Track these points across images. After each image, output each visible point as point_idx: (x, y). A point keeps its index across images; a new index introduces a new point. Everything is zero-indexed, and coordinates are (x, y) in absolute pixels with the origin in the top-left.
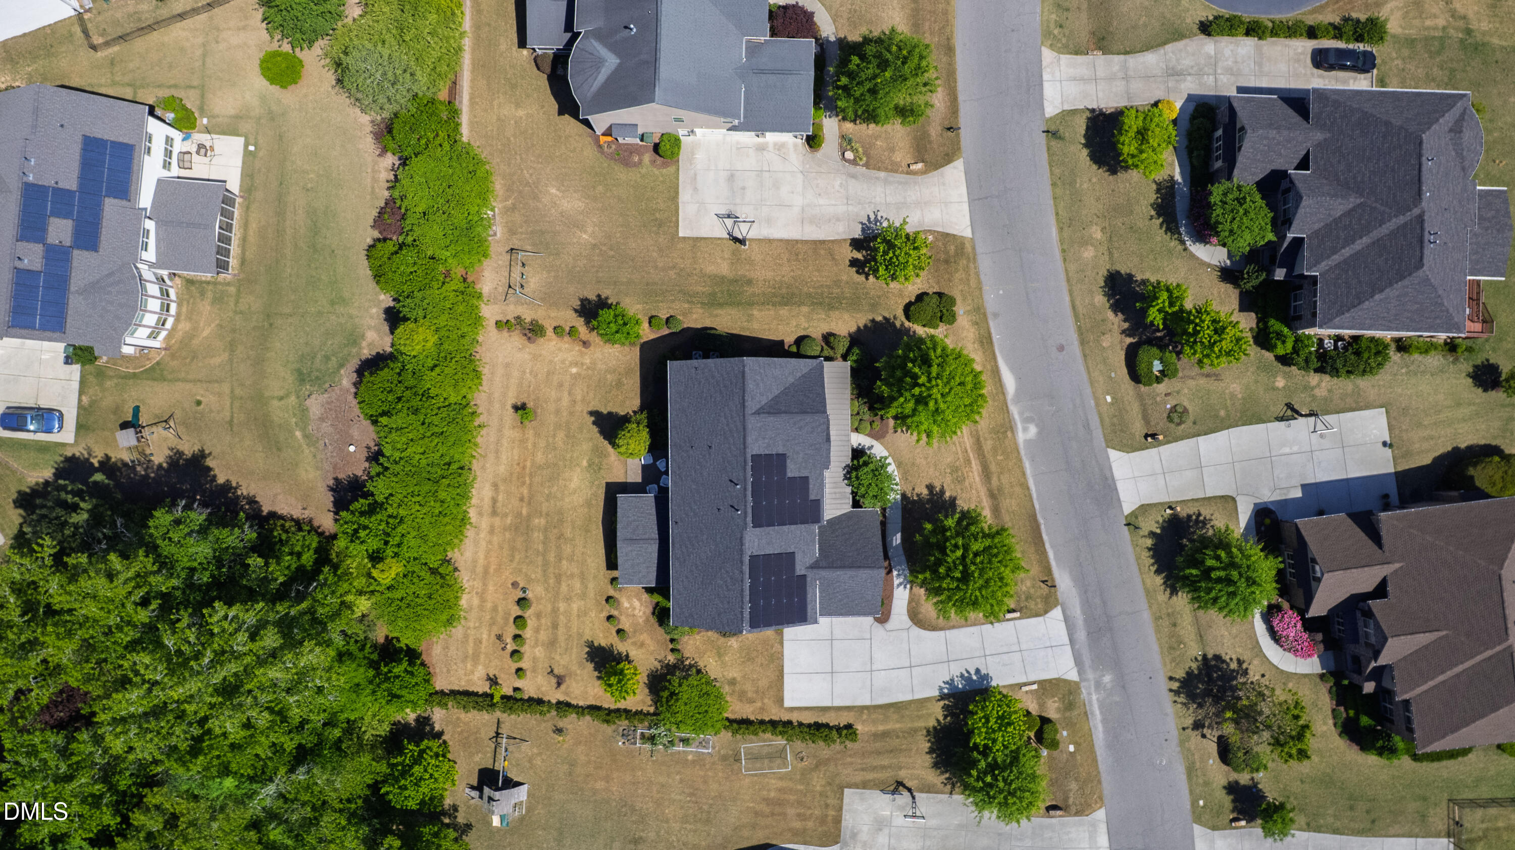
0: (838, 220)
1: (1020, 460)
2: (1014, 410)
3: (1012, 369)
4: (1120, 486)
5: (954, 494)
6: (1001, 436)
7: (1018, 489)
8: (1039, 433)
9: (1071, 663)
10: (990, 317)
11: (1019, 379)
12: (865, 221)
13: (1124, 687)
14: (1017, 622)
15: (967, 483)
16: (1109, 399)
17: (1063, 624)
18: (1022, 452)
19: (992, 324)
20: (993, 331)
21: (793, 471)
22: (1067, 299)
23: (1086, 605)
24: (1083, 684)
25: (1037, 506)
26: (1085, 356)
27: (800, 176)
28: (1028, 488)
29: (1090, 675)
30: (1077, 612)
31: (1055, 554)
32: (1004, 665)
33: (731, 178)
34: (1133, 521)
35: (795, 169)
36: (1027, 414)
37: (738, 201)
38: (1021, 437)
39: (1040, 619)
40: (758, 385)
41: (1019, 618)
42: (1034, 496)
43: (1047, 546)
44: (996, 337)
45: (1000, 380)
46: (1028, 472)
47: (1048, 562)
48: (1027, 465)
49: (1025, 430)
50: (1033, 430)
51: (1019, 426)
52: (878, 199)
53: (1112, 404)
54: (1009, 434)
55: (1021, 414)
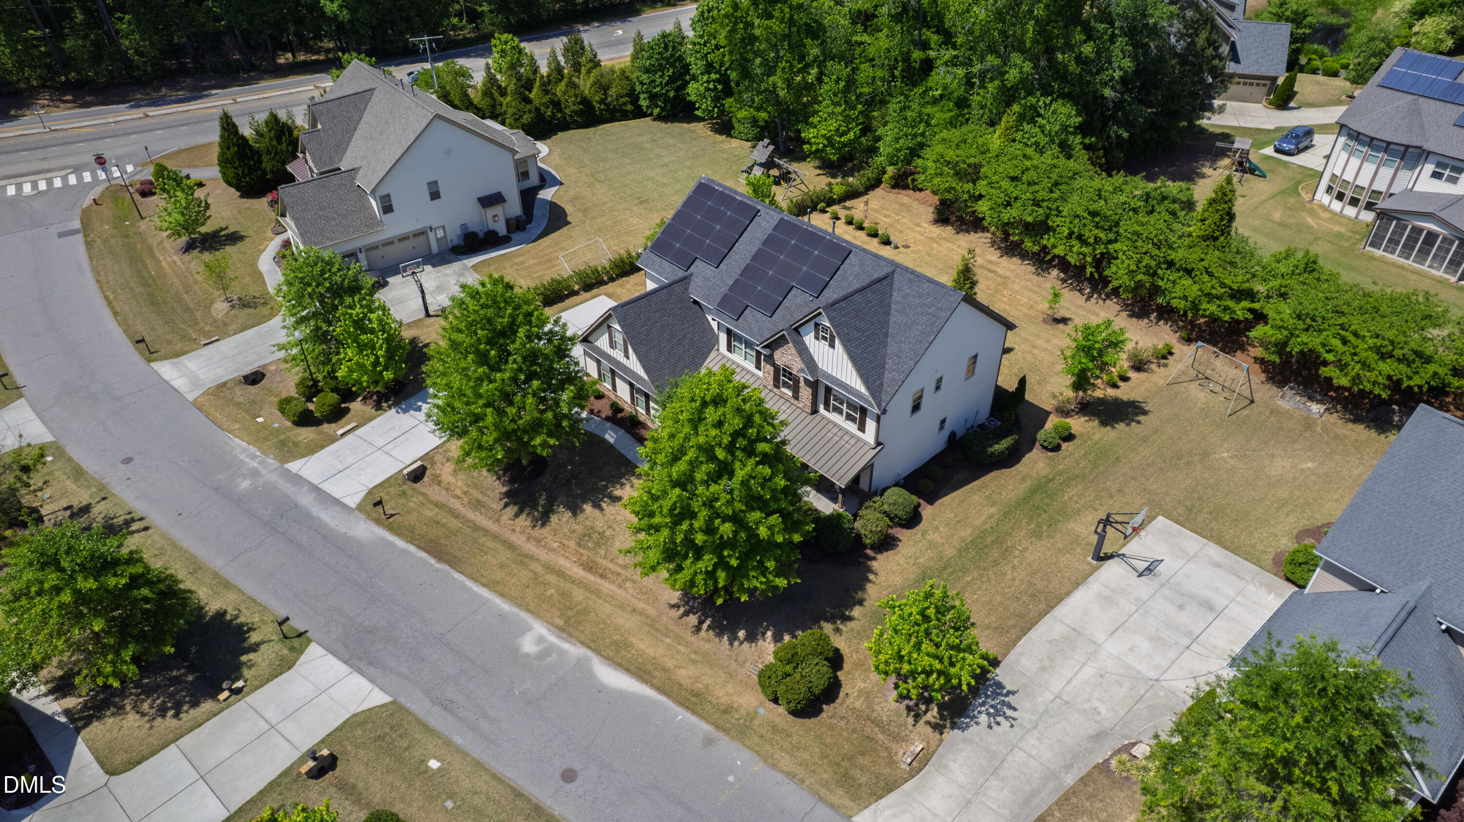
0: (1043, 669)
1: (519, 606)
2: (575, 650)
3: (621, 695)
4: (342, 668)
5: (581, 517)
6: (570, 613)
7: (499, 575)
8: (515, 650)
9: (304, 473)
10: (717, 734)
11: (602, 689)
12: (1010, 699)
13: (217, 489)
14: (403, 466)
15: (572, 544)
16: (434, 764)
17: (337, 497)
18: (524, 615)
19: (704, 726)
20: (694, 719)
21: (796, 299)
23: (316, 527)
24: (278, 464)
25: (456, 575)
26: (519, 795)
27: (1154, 675)
28: (484, 585)
29: (272, 477)
30: (327, 516)
31: (395, 546)
32: (391, 429)
33: (1208, 606)
34: (296, 642)
35: (1166, 676)
36: (554, 657)
37: (1165, 591)
38: (540, 629)
39: (371, 485)
41: (402, 470)
42: (469, 583)
43: (412, 548)
44: (682, 715)
45: (628, 671)
46: (498, 601)
47: (399, 535)
48: (506, 607)
49: (541, 640)
50: (528, 645)
51: (553, 639)
52: (1032, 740)
53: (423, 761)
54: (560, 622)
55: (562, 653)
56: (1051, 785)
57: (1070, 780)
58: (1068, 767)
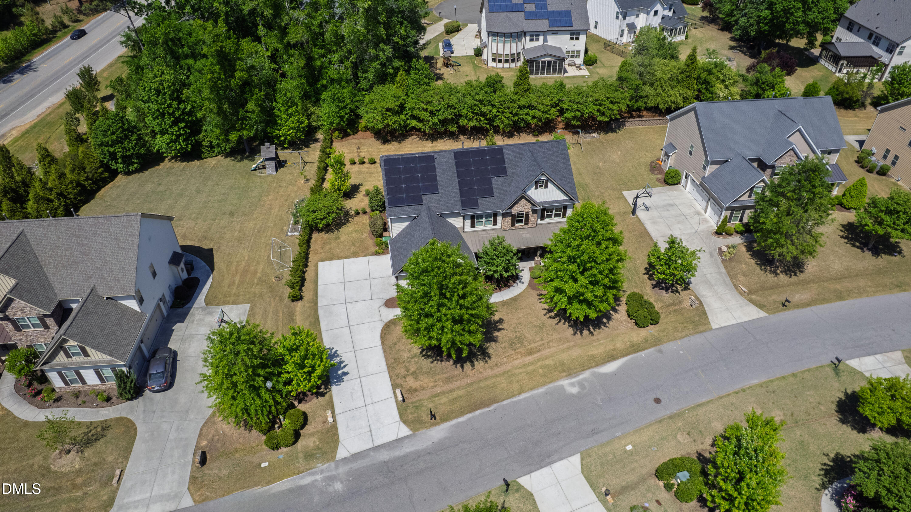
1: (543, 385)
2: (586, 374)
3: (620, 368)
4: (545, 471)
5: (499, 339)
6: (560, 368)
7: (516, 386)
8: (573, 396)
9: (355, 449)
10: (657, 348)
11: (614, 374)
13: (329, 504)
14: (393, 399)
15: (511, 352)
16: (629, 448)
17: (394, 438)
18: (551, 385)
19: (652, 350)
20: (646, 351)
21: (497, 182)
22: (704, 400)
23: (417, 456)
24: (332, 464)
25: (505, 402)
27: (694, 231)
28: (520, 394)
29: (342, 470)
30: (408, 448)
31: (463, 423)
32: (352, 394)
34: (512, 487)
35: (697, 229)
36: (586, 384)
37: (660, 209)
38: (565, 383)
39: (397, 418)
40: (550, 150)
41: (397, 401)
42: (513, 400)
43: (469, 415)
44: (643, 354)
45: (608, 361)
46: (535, 392)
47: (454, 418)
48: (541, 390)
49: (572, 385)
50: (575, 390)
51: (574, 380)
53: (626, 451)
54: (564, 374)
55: (585, 379)
56: (723, 275)
57: (723, 270)
58: (719, 268)
